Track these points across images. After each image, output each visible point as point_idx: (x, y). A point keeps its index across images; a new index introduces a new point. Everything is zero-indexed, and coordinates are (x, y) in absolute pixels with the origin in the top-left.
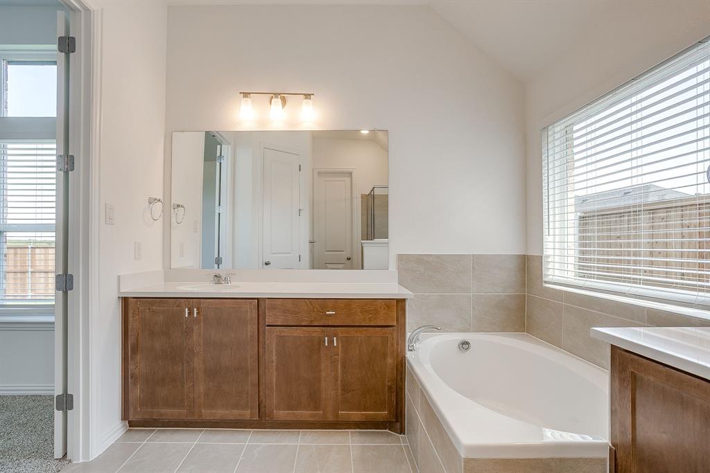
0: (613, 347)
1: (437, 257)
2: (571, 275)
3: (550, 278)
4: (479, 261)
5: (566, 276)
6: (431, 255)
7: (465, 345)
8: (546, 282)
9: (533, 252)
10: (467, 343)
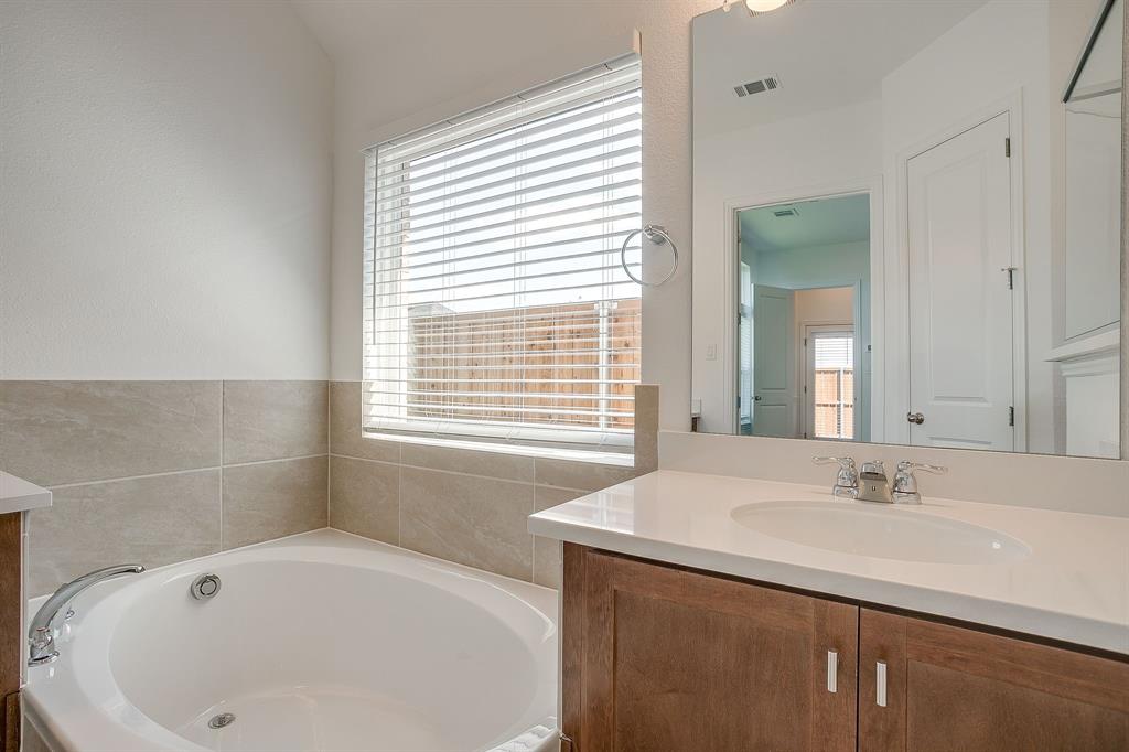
0: (568, 547)
1: (129, 386)
2: (404, 412)
3: (374, 422)
4: (234, 394)
5: (396, 415)
6: (110, 383)
7: (206, 586)
8: (366, 430)
9: (342, 376)
10: (213, 579)
